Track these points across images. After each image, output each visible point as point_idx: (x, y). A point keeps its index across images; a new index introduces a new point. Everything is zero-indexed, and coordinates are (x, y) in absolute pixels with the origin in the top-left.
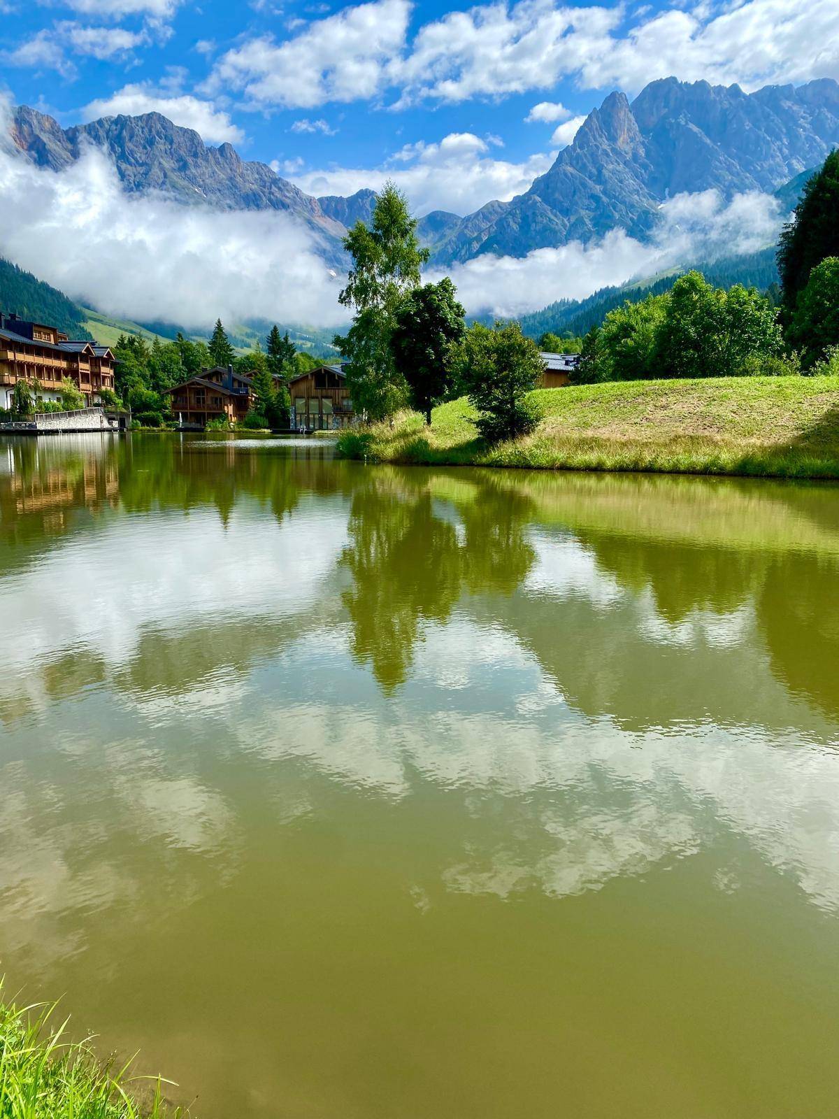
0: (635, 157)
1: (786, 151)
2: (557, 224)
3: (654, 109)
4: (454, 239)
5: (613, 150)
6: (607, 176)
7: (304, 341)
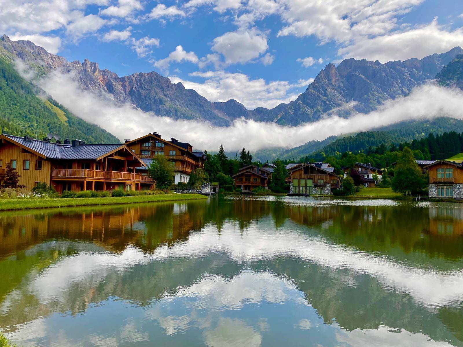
0: (339, 87)
1: (400, 85)
2: (308, 112)
3: (346, 70)
5: (330, 84)
6: (328, 94)
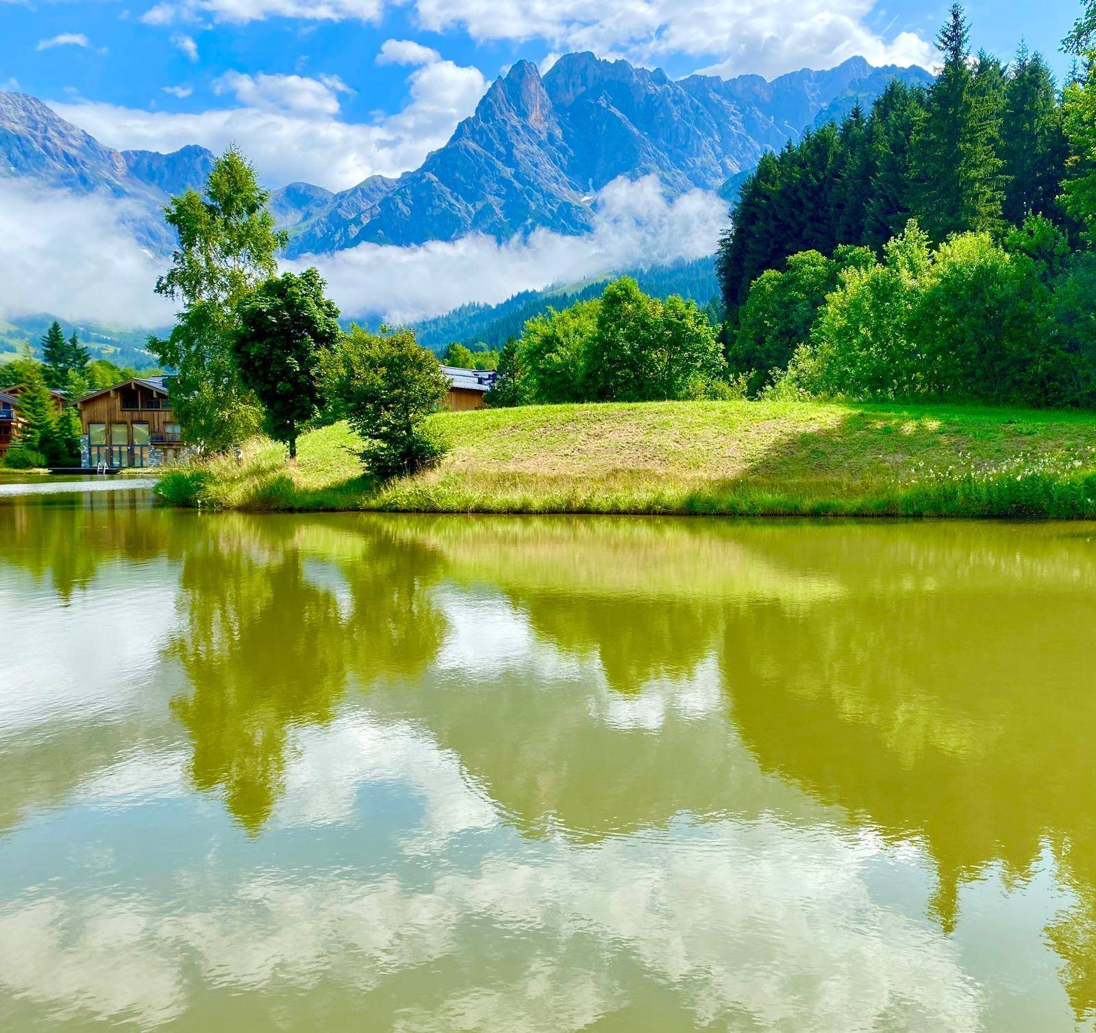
0: (551, 137)
1: (719, 149)
2: (460, 211)
3: (571, 88)
4: (323, 219)
5: (524, 127)
6: (518, 158)
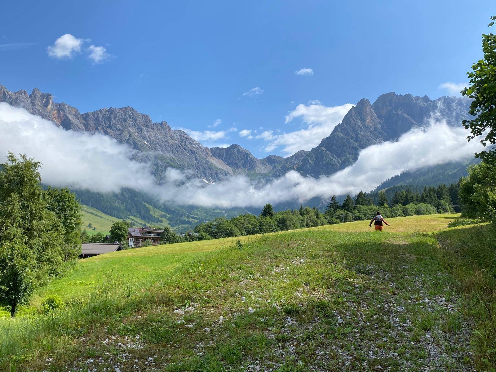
0: (376, 129)
2: (334, 161)
3: (384, 107)
4: (280, 168)
5: (363, 125)
6: (361, 138)
7: (194, 219)
